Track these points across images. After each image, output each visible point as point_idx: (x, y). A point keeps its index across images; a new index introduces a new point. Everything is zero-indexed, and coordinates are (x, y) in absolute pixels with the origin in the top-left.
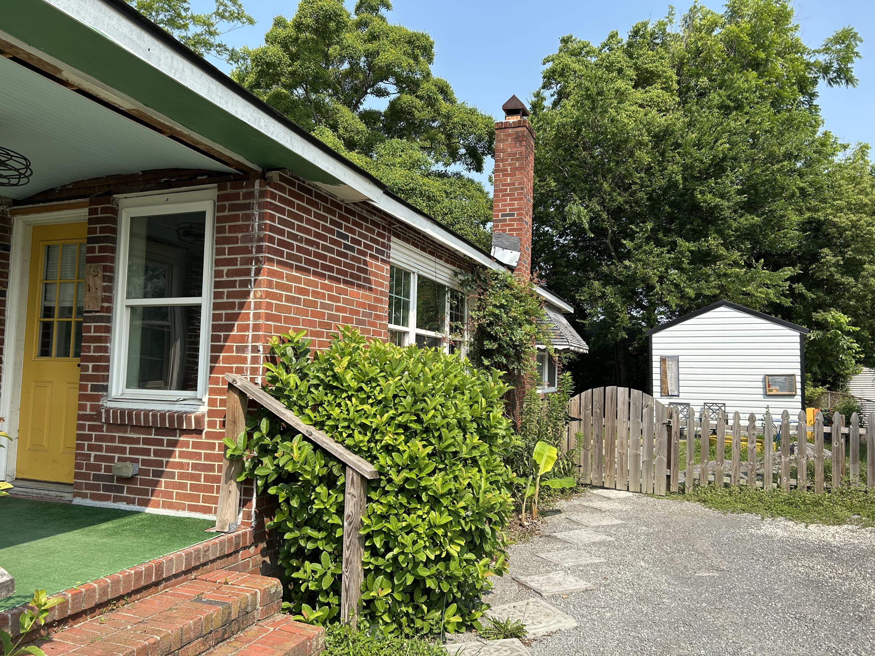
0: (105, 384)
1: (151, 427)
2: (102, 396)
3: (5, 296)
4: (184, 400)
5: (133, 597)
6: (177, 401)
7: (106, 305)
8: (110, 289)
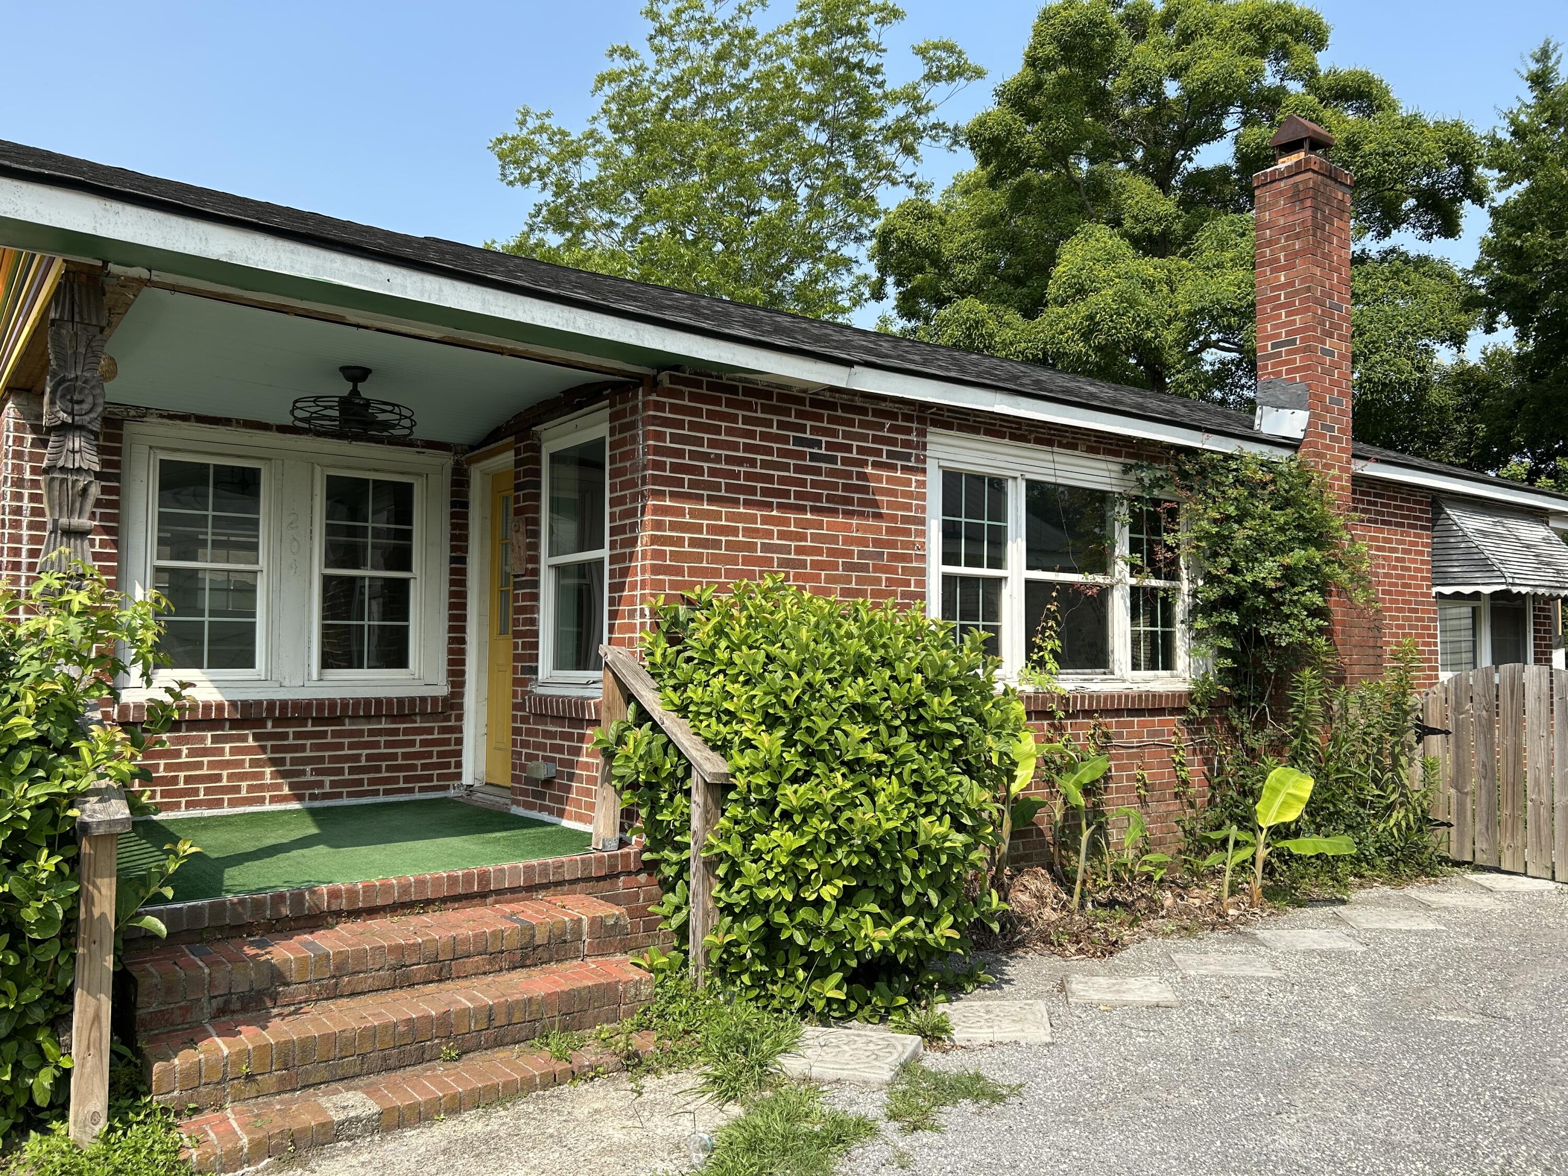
0: (534, 664)
1: (563, 718)
2: (530, 680)
3: (465, 563)
4: (594, 682)
5: (449, 905)
6: (587, 683)
7: (530, 566)
8: (535, 546)
